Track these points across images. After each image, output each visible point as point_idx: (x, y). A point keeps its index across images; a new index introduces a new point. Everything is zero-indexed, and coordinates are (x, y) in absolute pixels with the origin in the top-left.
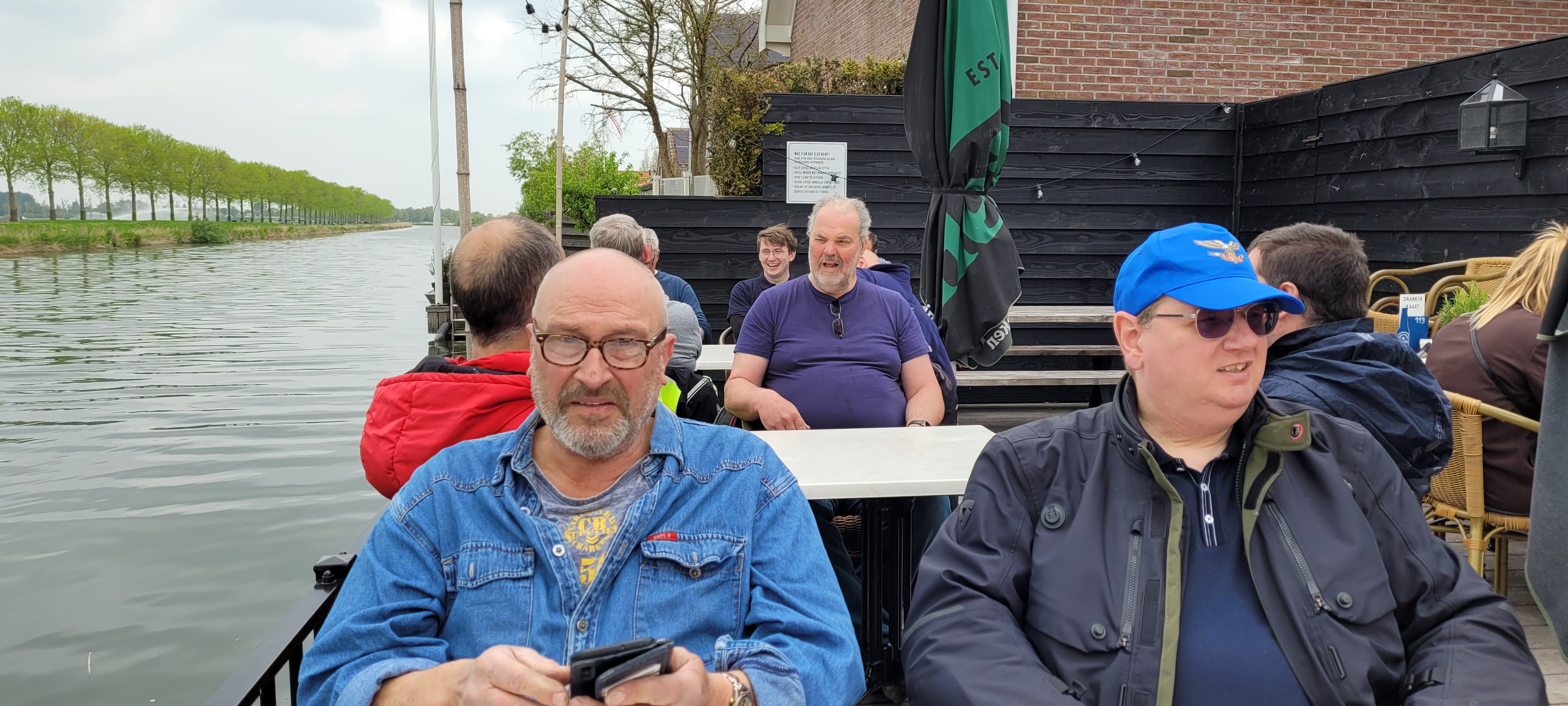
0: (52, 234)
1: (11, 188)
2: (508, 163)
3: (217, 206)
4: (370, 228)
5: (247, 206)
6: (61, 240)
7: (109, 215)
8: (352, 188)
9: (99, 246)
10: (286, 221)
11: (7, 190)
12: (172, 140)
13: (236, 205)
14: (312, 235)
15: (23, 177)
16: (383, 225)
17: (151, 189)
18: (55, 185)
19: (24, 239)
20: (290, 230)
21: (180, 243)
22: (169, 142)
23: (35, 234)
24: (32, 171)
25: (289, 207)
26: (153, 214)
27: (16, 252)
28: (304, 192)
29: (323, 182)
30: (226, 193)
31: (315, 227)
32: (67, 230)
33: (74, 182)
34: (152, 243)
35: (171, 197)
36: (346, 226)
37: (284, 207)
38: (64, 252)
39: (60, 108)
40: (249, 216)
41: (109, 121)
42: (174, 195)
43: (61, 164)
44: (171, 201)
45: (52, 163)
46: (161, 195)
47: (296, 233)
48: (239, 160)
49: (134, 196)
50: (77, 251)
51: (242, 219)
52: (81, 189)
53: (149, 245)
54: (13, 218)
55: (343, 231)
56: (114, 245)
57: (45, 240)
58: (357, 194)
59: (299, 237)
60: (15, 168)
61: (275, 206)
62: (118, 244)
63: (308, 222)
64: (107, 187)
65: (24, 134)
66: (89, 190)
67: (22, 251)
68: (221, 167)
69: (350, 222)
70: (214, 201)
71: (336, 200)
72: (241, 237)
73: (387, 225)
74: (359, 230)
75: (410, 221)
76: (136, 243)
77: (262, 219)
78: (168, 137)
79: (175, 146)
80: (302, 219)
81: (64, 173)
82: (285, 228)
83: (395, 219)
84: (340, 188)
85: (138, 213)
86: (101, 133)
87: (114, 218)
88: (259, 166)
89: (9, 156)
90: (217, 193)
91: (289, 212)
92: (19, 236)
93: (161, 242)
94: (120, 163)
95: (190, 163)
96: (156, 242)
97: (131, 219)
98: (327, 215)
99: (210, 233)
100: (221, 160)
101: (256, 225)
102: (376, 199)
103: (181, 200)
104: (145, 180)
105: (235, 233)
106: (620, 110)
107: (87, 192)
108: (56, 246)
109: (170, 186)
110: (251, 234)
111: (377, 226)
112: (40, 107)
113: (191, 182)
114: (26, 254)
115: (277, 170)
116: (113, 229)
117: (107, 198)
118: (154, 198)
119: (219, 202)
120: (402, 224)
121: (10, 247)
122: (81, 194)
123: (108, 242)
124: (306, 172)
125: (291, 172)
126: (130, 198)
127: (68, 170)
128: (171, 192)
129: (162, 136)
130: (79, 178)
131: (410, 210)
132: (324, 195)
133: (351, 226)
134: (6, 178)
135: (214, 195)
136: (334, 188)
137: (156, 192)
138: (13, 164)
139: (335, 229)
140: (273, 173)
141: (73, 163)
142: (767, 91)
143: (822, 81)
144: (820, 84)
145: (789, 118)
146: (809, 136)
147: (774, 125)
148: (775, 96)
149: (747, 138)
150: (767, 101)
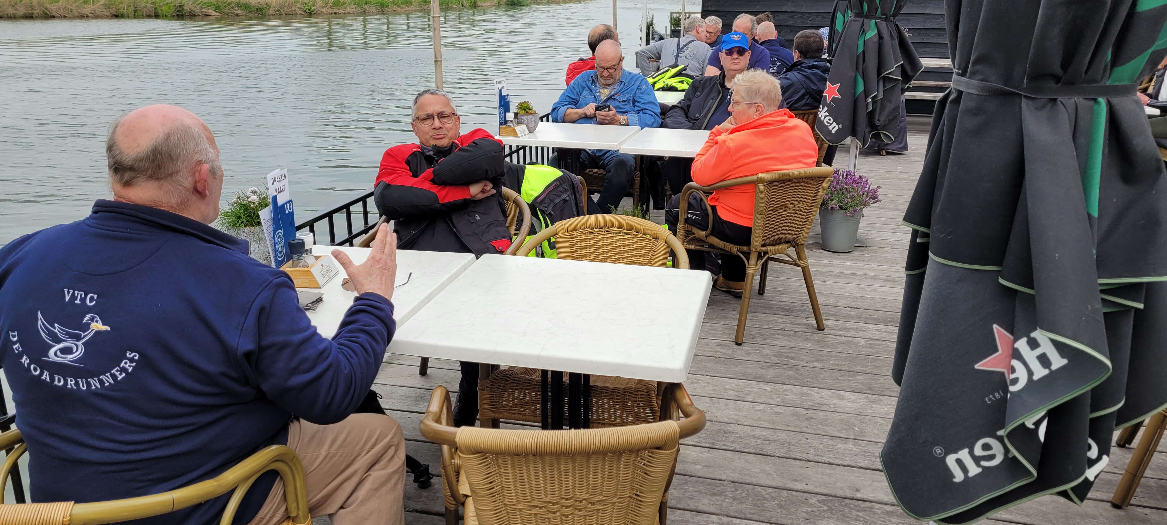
9: (455, 6)
21: (500, 5)
27: (410, 9)
34: (483, 5)
56: (463, 5)
62: (464, 5)
67: (413, 9)
72: (536, 1)
76: (474, 5)
93: (489, 4)
96: (486, 4)
114: (415, 11)
123: (459, 4)
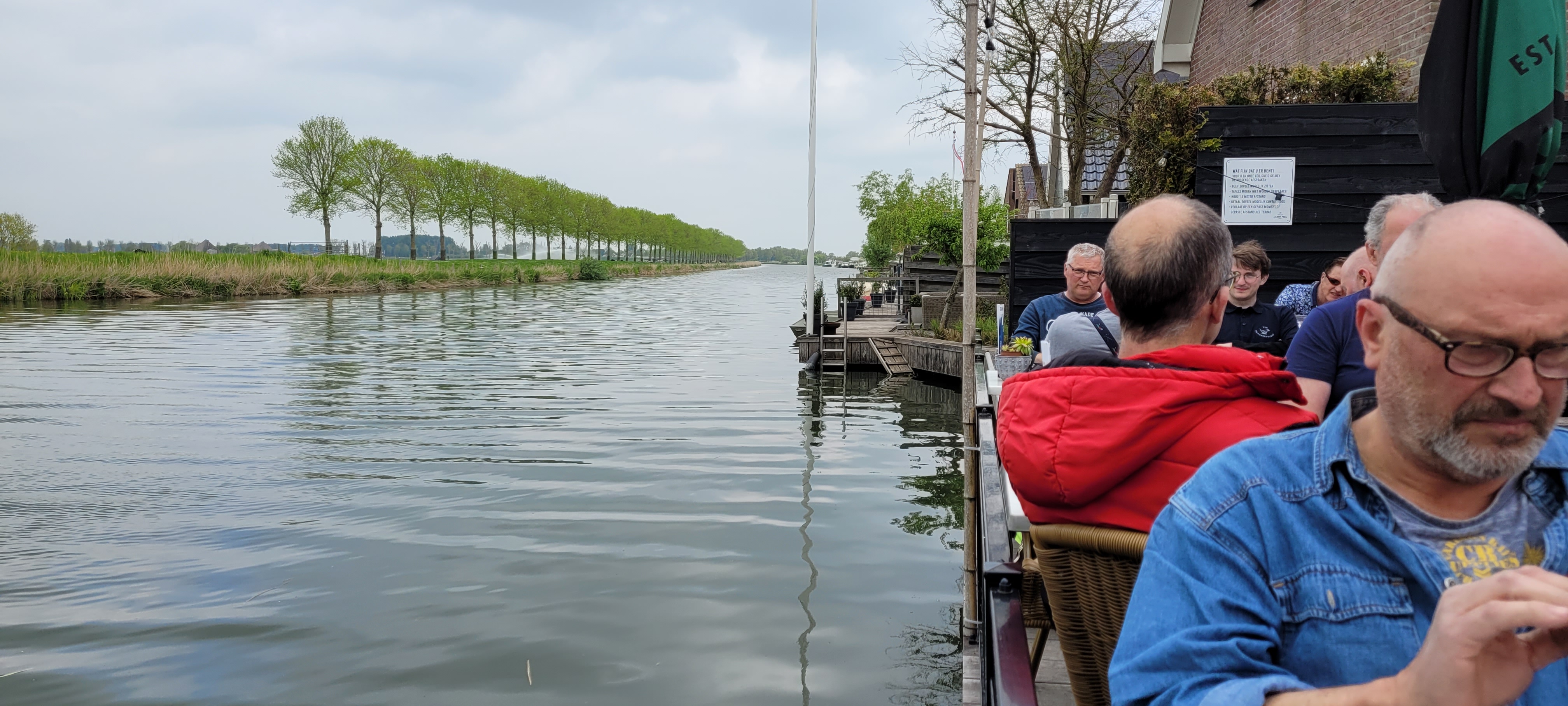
0: (473, 271)
1: (442, 232)
2: (858, 203)
3: (599, 246)
4: (726, 266)
5: (623, 247)
6: (480, 276)
7: (515, 255)
8: (711, 229)
10: (654, 260)
11: (439, 235)
12: (566, 188)
13: (614, 247)
14: (677, 272)
15: (451, 223)
16: (737, 264)
17: (548, 234)
18: (474, 228)
19: (452, 275)
20: (659, 268)
21: (571, 279)
22: (563, 191)
23: (461, 270)
24: (458, 216)
25: (658, 248)
26: (549, 254)
27: (446, 286)
28: (670, 233)
29: (686, 225)
30: (606, 235)
31: (680, 265)
32: (485, 268)
33: (489, 226)
35: (563, 239)
36: (705, 265)
37: (653, 248)
38: (481, 287)
39: (481, 163)
40: (622, 256)
41: (518, 173)
42: (566, 237)
43: (480, 210)
44: (563, 243)
45: (473, 210)
46: (555, 237)
47: (663, 271)
48: (618, 206)
49: (534, 238)
50: (491, 285)
51: (619, 258)
52: (494, 232)
53: (546, 281)
54: (442, 258)
55: (703, 269)
56: (520, 280)
57: (468, 276)
58: (715, 235)
59: (666, 274)
60: (445, 215)
61: (646, 247)
62: (522, 280)
63: (673, 261)
64: (514, 230)
65: (454, 185)
66: (500, 233)
67: (450, 285)
68: (603, 211)
69: (708, 262)
70: (597, 242)
71: (697, 241)
72: (621, 274)
73: (740, 264)
74: (716, 268)
75: (759, 260)
76: (536, 279)
77: (635, 259)
78: (562, 186)
79: (568, 194)
80: (668, 258)
81: (482, 219)
82: (654, 266)
83: (747, 259)
84: (700, 229)
85: (537, 253)
86: (512, 184)
87: (518, 258)
88: (633, 211)
89: (441, 205)
90: (599, 235)
91: (657, 252)
92: (448, 272)
93: (556, 278)
94: (524, 210)
95: (580, 209)
96: (552, 278)
97: (531, 259)
98: (689, 255)
99: (595, 270)
100: (604, 205)
101: (630, 264)
102: (730, 239)
103: (570, 242)
104: (544, 224)
105: (614, 270)
106: (996, 141)
107: (499, 234)
108: (475, 281)
109: (563, 229)
110: (627, 272)
111: (731, 264)
112: (466, 162)
113: (579, 225)
114: (453, 287)
115: (649, 214)
116: (519, 267)
117: (514, 240)
118: (550, 240)
119: (601, 243)
120: (753, 263)
121: (441, 282)
122: (494, 236)
123: (515, 278)
124: (673, 216)
125: (660, 216)
126: (531, 241)
127: (485, 216)
128: (563, 235)
129: (558, 185)
130: (494, 222)
131: (759, 250)
132: (687, 236)
133: (709, 265)
134: (438, 223)
135: (597, 237)
136: (696, 229)
137: (551, 234)
138: (445, 211)
139: (696, 267)
140: (646, 217)
141: (490, 211)
142: (1203, 105)
143: (1265, 91)
144: (1264, 95)
145: (1227, 132)
146: (1251, 151)
147: (1211, 141)
148: (1212, 109)
149: (1178, 155)
150: (1203, 116)
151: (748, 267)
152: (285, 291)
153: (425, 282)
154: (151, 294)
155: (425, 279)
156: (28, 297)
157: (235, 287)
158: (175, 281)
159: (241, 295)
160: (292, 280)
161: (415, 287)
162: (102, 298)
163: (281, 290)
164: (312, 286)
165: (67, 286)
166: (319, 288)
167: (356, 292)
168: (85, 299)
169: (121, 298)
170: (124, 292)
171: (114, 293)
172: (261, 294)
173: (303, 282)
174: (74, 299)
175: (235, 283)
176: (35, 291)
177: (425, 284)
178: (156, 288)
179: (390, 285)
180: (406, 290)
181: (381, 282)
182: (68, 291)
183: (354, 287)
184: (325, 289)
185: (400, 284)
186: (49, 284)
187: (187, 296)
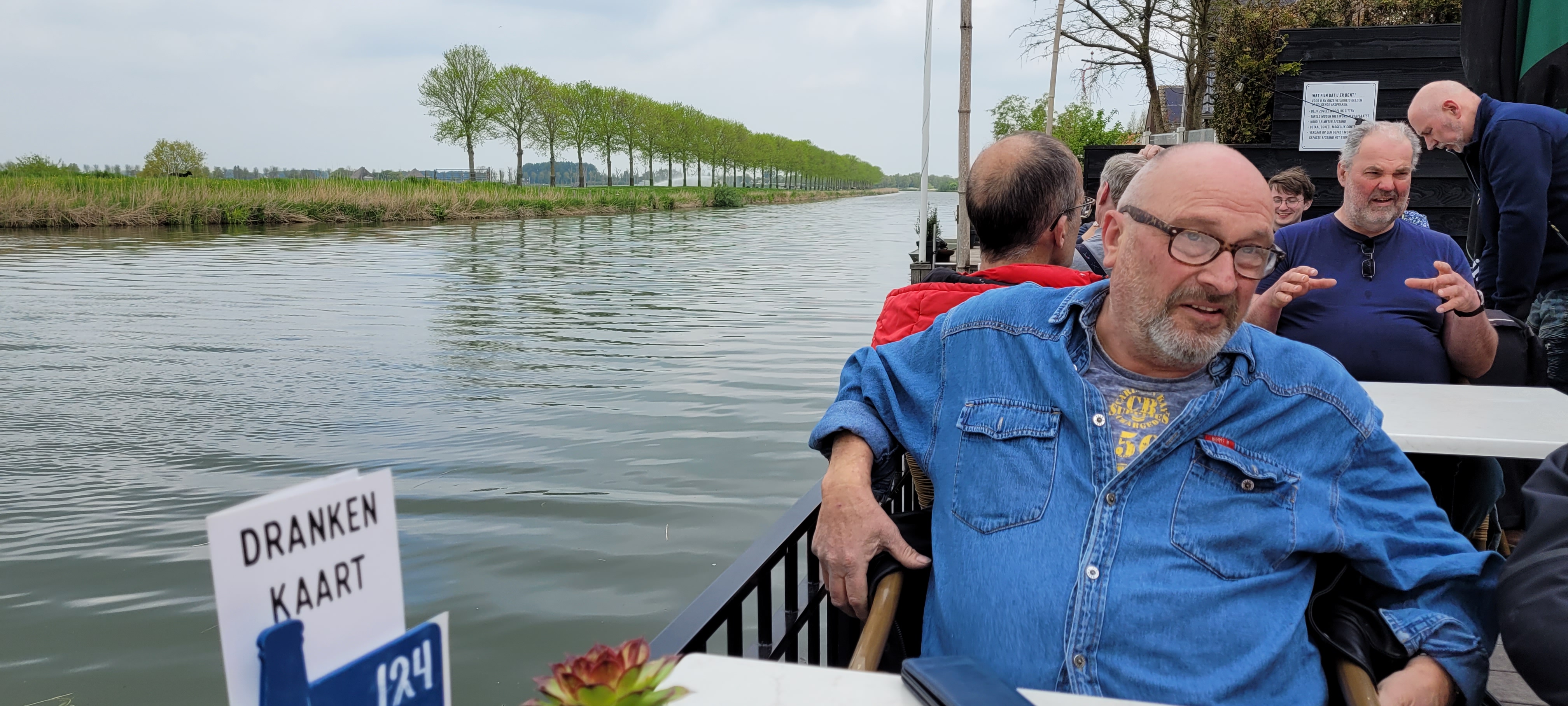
0: (609, 198)
1: (580, 159)
2: (992, 128)
3: (735, 173)
4: (862, 193)
5: (759, 174)
6: (615, 202)
7: (651, 182)
8: (847, 156)
9: (643, 208)
10: (790, 187)
11: (577, 161)
12: (702, 114)
13: (750, 173)
14: (812, 199)
15: (590, 150)
16: (873, 191)
17: (684, 160)
18: (612, 155)
19: (588, 202)
20: (793, 195)
21: (705, 206)
22: (700, 116)
23: (597, 197)
24: (596, 144)
25: (793, 174)
26: (685, 181)
27: (582, 212)
28: (806, 159)
29: (822, 151)
30: (743, 162)
31: (814, 192)
32: (620, 195)
33: (626, 153)
34: (683, 206)
35: (699, 165)
36: (841, 192)
37: (789, 175)
38: (617, 213)
39: (619, 89)
40: (759, 183)
41: (655, 99)
42: (702, 164)
43: (617, 137)
44: (699, 170)
45: (611, 136)
46: (691, 164)
47: (798, 198)
48: (754, 132)
49: (670, 165)
50: (626, 212)
51: (754, 185)
52: (631, 159)
53: (681, 208)
54: (581, 185)
55: (838, 196)
56: (654, 207)
57: (604, 202)
58: (852, 161)
59: (800, 201)
60: (584, 142)
61: (782, 174)
62: (657, 206)
63: (808, 188)
64: (651, 157)
65: (592, 112)
66: (637, 160)
67: (587, 211)
68: (739, 138)
69: (844, 188)
70: (732, 169)
71: (833, 167)
72: (753, 201)
73: (876, 191)
74: (852, 195)
75: (897, 187)
76: (671, 206)
77: (771, 186)
78: (699, 112)
79: (704, 120)
80: (804, 185)
81: (620, 146)
82: (789, 193)
83: (885, 185)
84: (837, 156)
85: (673, 180)
86: (648, 110)
87: (655, 184)
88: (769, 137)
89: (580, 132)
90: (735, 162)
91: (793, 179)
92: (585, 199)
93: (690, 205)
94: (661, 137)
95: (715, 135)
96: (686, 205)
97: (667, 185)
98: (825, 182)
99: (729, 197)
100: (740, 131)
101: (765, 190)
102: (867, 166)
103: (706, 168)
104: (680, 150)
105: (748, 197)
106: (1112, 64)
107: (635, 160)
108: (611, 207)
109: (699, 155)
110: (762, 199)
111: (867, 191)
112: (604, 89)
113: (715, 152)
114: (589, 214)
115: (785, 140)
116: (654, 194)
117: (651, 167)
118: (686, 167)
119: (737, 169)
120: (890, 189)
121: (578, 208)
122: (631, 163)
123: (650, 205)
124: (809, 142)
125: (796, 142)
126: (668, 168)
127: (622, 143)
128: (699, 161)
129: (694, 111)
130: (631, 149)
131: (897, 177)
132: (823, 163)
133: (845, 191)
134: (577, 150)
135: (733, 163)
136: (832, 155)
137: (687, 161)
138: (583, 139)
139: (831, 194)
140: (781, 143)
141: (627, 138)
142: (1285, 28)
143: (1352, 12)
144: (1351, 16)
145: (1308, 56)
146: (1332, 75)
147: (1290, 65)
148: (1293, 33)
149: (1257, 80)
150: (1283, 39)
151: (885, 193)
152: (431, 217)
153: (562, 209)
154: (307, 219)
155: (562, 206)
156: (195, 221)
157: (384, 213)
158: (329, 207)
159: (389, 221)
160: (436, 206)
161: (552, 213)
162: (262, 223)
163: (426, 216)
164: (455, 212)
165: (230, 211)
166: (462, 214)
167: (496, 218)
168: (247, 223)
169: (279, 223)
170: (282, 217)
171: (273, 218)
172: (408, 220)
173: (447, 208)
174: (237, 223)
175: (384, 209)
176: (201, 216)
177: (562, 211)
178: (311, 213)
179: (529, 211)
180: (544, 216)
181: (520, 208)
182: (231, 215)
183: (495, 213)
184: (468, 215)
185: (538, 210)
186: (214, 209)
187: (339, 221)
